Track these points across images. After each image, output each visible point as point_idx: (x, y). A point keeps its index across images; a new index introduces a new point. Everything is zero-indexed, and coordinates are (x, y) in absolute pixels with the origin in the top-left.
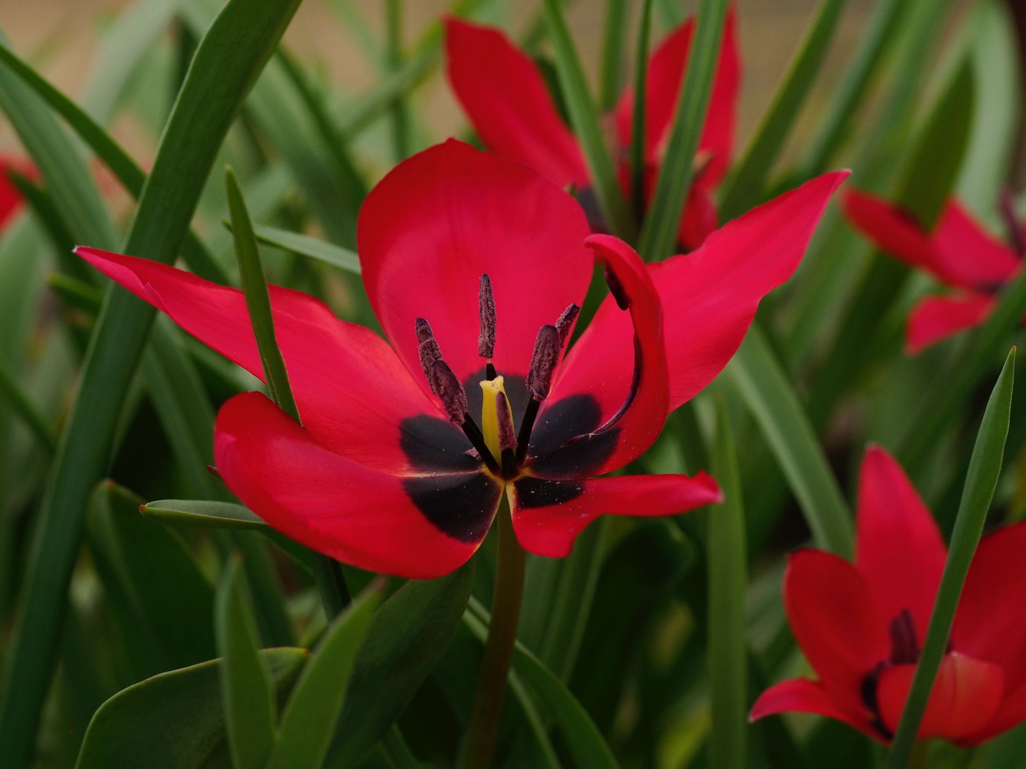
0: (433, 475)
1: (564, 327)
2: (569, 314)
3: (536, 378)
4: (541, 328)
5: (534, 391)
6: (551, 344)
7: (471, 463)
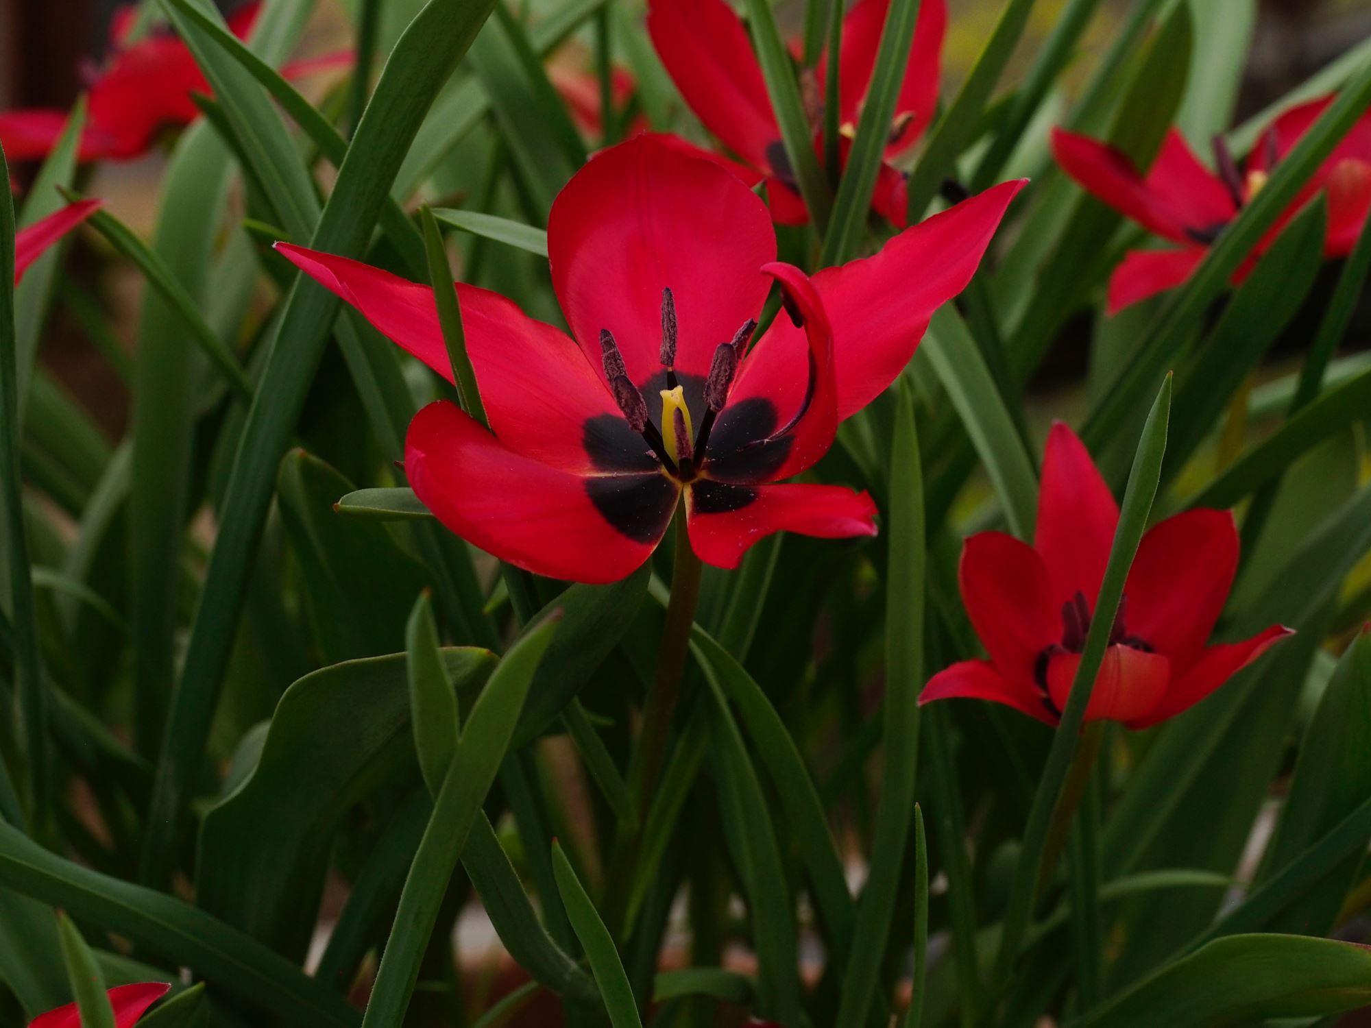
0: (614, 474)
1: (741, 341)
2: (746, 330)
3: (713, 391)
4: (719, 345)
5: (712, 403)
6: (728, 362)
7: (651, 464)
